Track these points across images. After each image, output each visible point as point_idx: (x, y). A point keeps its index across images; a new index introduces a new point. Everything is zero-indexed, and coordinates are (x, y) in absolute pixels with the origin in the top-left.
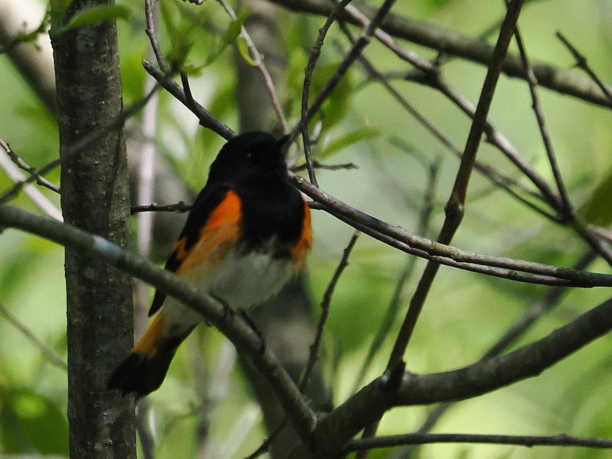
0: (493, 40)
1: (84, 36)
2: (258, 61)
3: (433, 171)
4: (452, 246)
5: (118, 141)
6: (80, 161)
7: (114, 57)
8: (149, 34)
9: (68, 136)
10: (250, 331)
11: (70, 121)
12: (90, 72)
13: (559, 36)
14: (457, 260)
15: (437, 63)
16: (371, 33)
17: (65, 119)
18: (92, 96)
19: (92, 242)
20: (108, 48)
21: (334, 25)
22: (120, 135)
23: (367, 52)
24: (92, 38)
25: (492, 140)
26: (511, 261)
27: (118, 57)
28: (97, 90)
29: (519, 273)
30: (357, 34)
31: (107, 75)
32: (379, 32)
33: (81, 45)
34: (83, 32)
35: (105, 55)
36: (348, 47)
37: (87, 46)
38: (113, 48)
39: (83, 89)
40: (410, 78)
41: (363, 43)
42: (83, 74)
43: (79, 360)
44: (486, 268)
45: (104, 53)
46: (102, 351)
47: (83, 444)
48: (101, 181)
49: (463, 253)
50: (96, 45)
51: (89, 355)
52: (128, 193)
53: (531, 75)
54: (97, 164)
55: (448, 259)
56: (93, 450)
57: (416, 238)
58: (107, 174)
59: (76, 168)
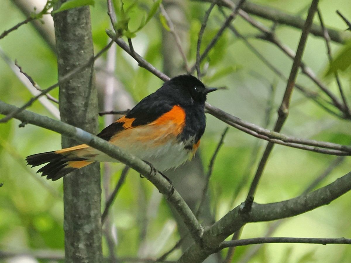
0: (305, 16)
1: (71, 15)
2: (172, 28)
3: (272, 89)
4: (282, 133)
5: (92, 74)
6: (69, 85)
7: (89, 26)
8: (109, 14)
9: (63, 71)
10: (165, 180)
11: (64, 62)
12: (75, 35)
13: (338, 13)
14: (285, 141)
15: (273, 29)
16: (236, 12)
17: (61, 61)
18: (76, 48)
19: (76, 131)
20: (85, 21)
21: (215, 8)
22: (92, 70)
23: (234, 23)
24: (76, 16)
25: (304, 72)
26: (315, 142)
27: (91, 26)
28: (79, 45)
29: (320, 149)
30: (228, 12)
31: (84, 36)
32: (241, 12)
33: (69, 20)
34: (70, 12)
35: (83, 25)
36: (223, 20)
37: (73, 20)
38: (88, 21)
39: (71, 44)
40: (258, 37)
41: (231, 18)
42: (71, 36)
43: (70, 197)
44: (301, 145)
45: (83, 24)
46: (83, 192)
47: (72, 245)
48: (82, 96)
49: (288, 137)
50: (78, 19)
51: (75, 194)
52: (97, 103)
53: (327, 35)
54: (79, 87)
55: (279, 141)
56: (78, 248)
57: (261, 129)
58: (85, 92)
59: (67, 88)
